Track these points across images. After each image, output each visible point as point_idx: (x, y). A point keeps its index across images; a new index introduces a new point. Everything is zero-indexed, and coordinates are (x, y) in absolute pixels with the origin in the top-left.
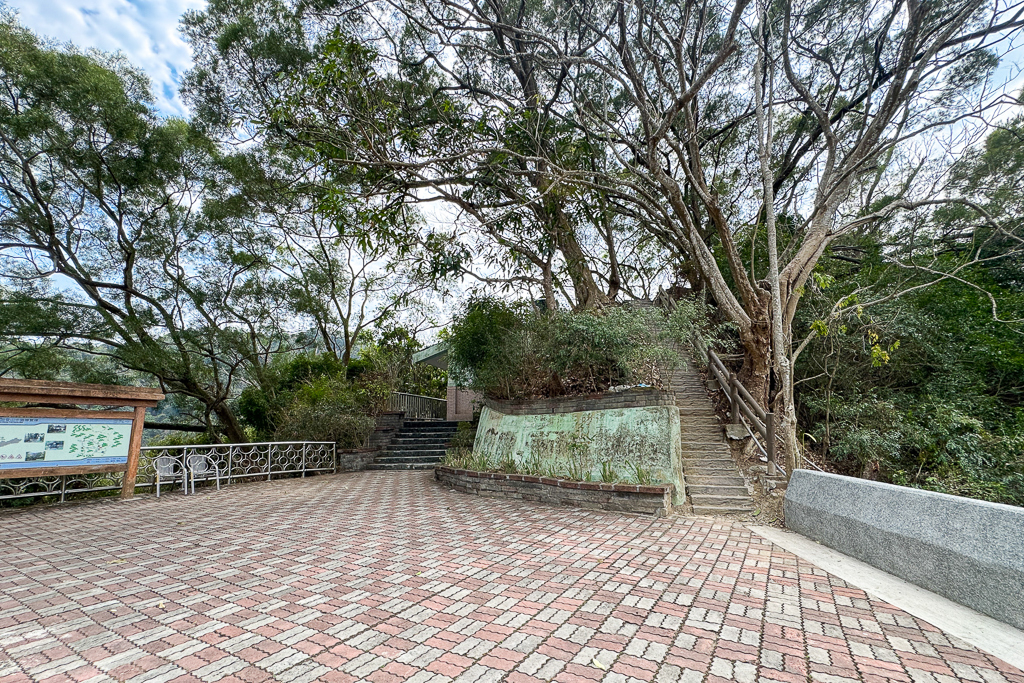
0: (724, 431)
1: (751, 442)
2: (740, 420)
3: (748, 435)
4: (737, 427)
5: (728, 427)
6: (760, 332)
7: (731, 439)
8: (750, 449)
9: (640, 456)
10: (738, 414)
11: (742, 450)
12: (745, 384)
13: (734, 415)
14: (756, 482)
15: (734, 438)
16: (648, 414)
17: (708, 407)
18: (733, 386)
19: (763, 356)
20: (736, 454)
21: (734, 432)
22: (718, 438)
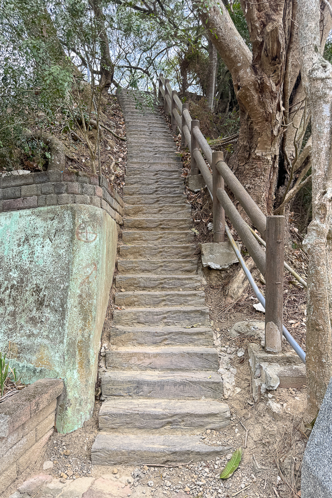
0: (199, 254)
1: (241, 275)
2: (226, 235)
3: (236, 261)
4: (219, 248)
5: (205, 246)
6: (268, 67)
7: (209, 268)
8: (237, 287)
9: (13, 314)
10: (223, 225)
11: (224, 288)
12: (238, 173)
13: (216, 226)
14: (242, 361)
15: (214, 266)
16: (39, 222)
17: (184, 214)
18: (218, 173)
19: (268, 118)
20: (215, 294)
21: (214, 258)
22: (188, 266)
